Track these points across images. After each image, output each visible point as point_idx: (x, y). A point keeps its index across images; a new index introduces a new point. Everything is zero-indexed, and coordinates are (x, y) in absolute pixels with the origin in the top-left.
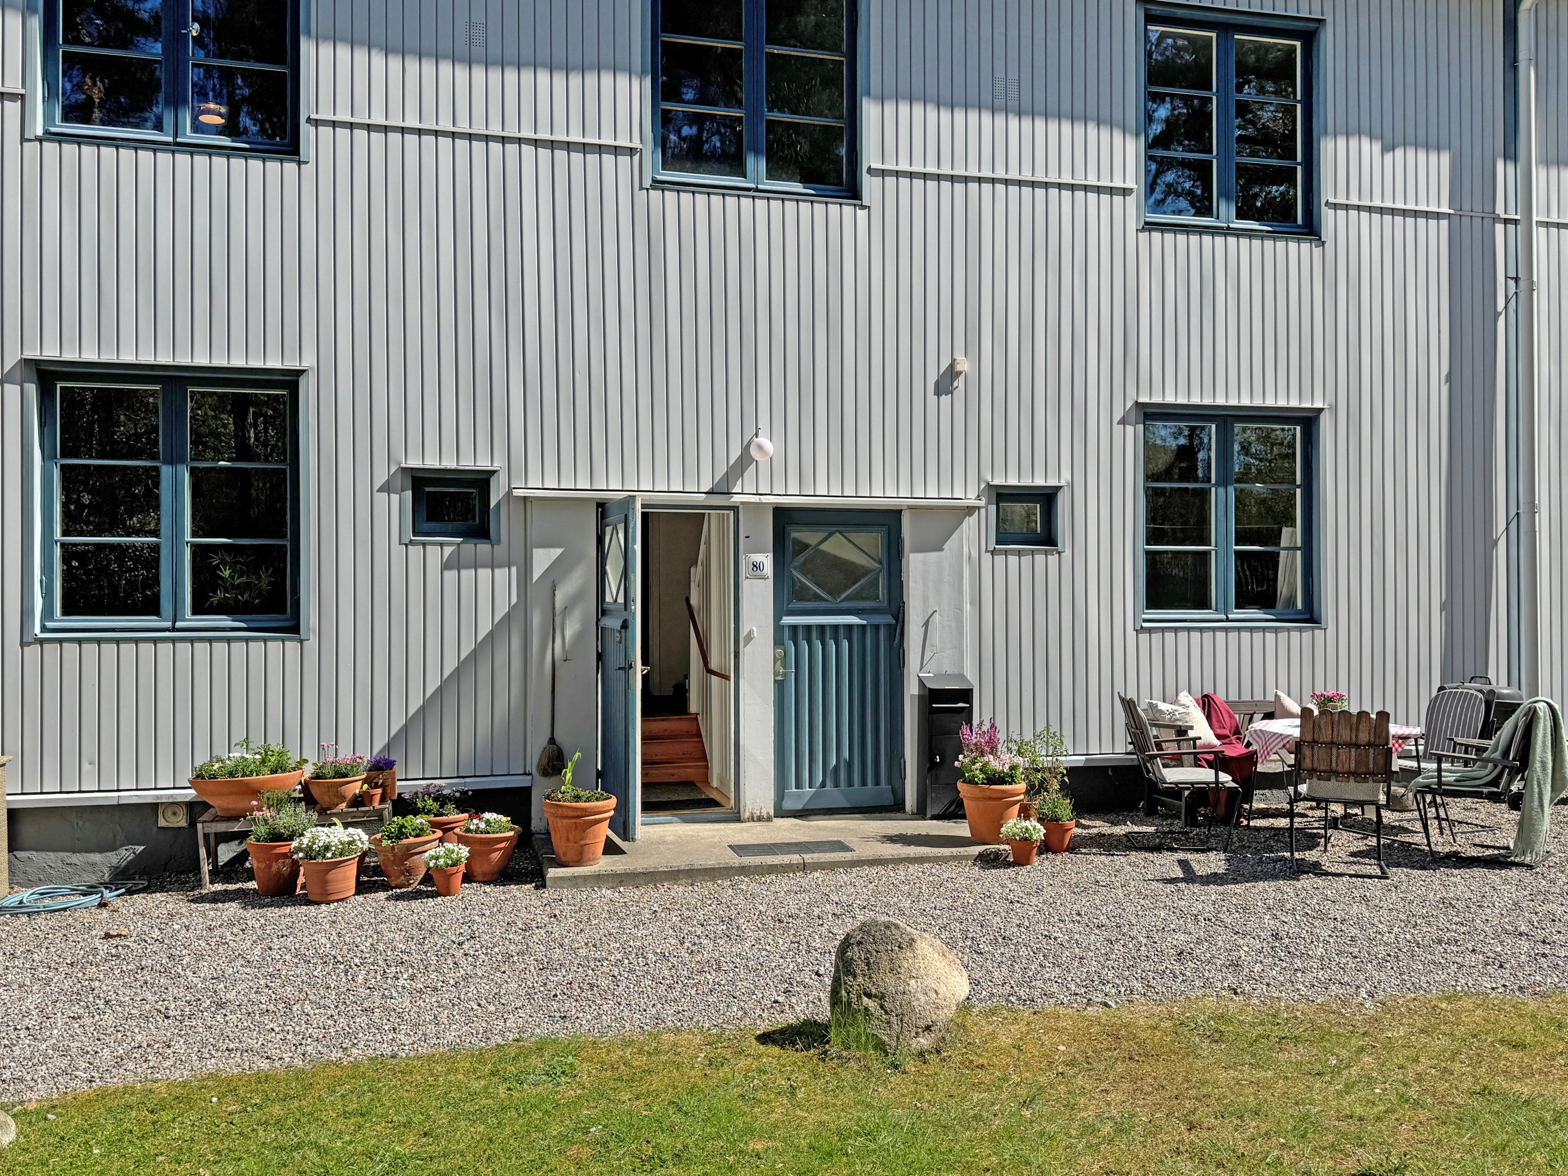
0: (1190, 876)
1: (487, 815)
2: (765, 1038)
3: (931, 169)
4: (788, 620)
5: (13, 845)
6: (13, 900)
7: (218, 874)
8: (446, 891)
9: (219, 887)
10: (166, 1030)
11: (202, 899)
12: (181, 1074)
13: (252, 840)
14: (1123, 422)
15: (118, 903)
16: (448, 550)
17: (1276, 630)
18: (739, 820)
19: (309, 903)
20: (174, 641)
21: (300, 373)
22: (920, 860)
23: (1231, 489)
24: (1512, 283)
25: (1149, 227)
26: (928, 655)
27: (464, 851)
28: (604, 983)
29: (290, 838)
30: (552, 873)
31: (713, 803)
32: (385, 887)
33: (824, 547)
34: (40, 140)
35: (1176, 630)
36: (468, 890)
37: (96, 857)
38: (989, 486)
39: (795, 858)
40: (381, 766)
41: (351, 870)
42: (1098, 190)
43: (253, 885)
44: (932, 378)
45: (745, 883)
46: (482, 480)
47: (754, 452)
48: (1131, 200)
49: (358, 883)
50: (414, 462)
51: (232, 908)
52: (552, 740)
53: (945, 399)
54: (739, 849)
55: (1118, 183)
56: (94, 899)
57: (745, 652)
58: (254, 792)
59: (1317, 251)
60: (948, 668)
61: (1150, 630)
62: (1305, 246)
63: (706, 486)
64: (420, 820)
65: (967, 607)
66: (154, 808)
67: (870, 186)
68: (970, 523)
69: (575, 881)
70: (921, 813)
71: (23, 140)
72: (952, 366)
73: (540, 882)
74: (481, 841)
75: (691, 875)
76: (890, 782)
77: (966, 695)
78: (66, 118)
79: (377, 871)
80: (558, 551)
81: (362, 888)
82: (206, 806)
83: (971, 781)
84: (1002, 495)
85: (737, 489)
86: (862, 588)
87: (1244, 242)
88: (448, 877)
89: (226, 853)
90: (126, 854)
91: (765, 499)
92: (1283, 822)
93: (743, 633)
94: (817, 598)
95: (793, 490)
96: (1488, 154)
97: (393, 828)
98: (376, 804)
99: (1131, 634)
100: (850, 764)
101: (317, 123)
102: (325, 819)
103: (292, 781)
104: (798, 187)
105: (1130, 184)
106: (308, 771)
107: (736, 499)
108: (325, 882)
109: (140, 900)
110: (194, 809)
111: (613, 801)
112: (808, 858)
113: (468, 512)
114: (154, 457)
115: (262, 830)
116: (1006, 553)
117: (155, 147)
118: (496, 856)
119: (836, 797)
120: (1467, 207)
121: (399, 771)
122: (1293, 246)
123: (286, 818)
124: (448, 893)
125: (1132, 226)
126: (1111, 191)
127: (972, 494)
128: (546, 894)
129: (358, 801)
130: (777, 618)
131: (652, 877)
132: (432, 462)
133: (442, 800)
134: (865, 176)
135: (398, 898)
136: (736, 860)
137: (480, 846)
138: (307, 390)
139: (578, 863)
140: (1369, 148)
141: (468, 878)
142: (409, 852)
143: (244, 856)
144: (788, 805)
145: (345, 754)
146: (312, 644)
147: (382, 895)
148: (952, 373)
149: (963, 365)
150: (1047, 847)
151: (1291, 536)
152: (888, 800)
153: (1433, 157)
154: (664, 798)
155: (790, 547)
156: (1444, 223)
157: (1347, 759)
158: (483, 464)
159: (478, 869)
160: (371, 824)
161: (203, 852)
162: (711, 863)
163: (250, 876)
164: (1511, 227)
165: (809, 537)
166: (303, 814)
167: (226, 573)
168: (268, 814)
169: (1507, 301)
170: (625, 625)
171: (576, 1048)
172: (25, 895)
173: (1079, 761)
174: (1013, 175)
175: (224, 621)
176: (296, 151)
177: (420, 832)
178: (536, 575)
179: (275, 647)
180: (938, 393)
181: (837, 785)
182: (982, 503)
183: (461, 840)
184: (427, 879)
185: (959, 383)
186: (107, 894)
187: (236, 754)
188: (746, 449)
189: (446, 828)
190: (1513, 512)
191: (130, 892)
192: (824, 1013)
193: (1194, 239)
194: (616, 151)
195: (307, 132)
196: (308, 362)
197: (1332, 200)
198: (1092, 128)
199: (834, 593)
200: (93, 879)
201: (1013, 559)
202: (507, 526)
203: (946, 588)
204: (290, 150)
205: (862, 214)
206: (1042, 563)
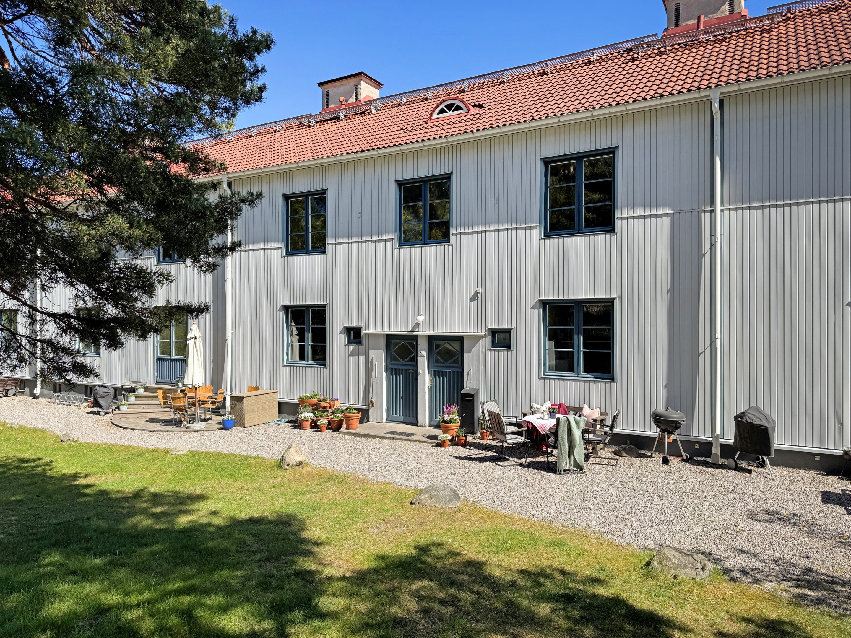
4: (433, 369)
14: (535, 307)
16: (353, 347)
17: (595, 382)
18: (417, 425)
19: (302, 430)
20: (307, 367)
21: (326, 305)
23: (581, 329)
24: (713, 238)
25: (545, 237)
26: (469, 382)
30: (341, 430)
32: (313, 428)
33: (445, 346)
34: (284, 257)
35: (554, 379)
36: (325, 431)
38: (489, 329)
41: (309, 423)
42: (525, 228)
44: (471, 295)
46: (360, 329)
48: (538, 230)
49: (309, 426)
50: (347, 326)
53: (475, 302)
55: (532, 225)
57: (419, 378)
59: (613, 237)
60: (475, 387)
61: (544, 379)
62: (608, 236)
63: (409, 330)
65: (481, 368)
67: (453, 238)
68: (483, 341)
72: (477, 290)
73: (338, 431)
77: (473, 396)
81: (310, 428)
84: (494, 332)
85: (417, 330)
86: (454, 360)
88: (323, 427)
91: (425, 333)
93: (418, 372)
94: (441, 362)
95: (432, 331)
99: (537, 380)
101: (329, 244)
105: (537, 224)
107: (417, 333)
108: (304, 425)
109: (285, 424)
116: (494, 350)
120: (689, 208)
122: (603, 236)
124: (321, 431)
125: (538, 238)
126: (530, 228)
127: (484, 331)
128: (337, 435)
132: (350, 325)
134: (451, 236)
135: (313, 431)
138: (328, 309)
144: (433, 423)
146: (328, 369)
148: (476, 294)
149: (480, 290)
155: (434, 347)
158: (360, 325)
159: (328, 427)
165: (440, 344)
169: (712, 246)
175: (314, 363)
179: (322, 369)
180: (473, 300)
182: (486, 334)
184: (320, 428)
185: (479, 296)
190: (713, 339)
194: (389, 240)
195: (327, 247)
196: (328, 302)
197: (619, 216)
199: (446, 361)
201: (497, 353)
202: (365, 341)
203: (475, 362)
204: (324, 252)
205: (451, 247)
206: (506, 354)
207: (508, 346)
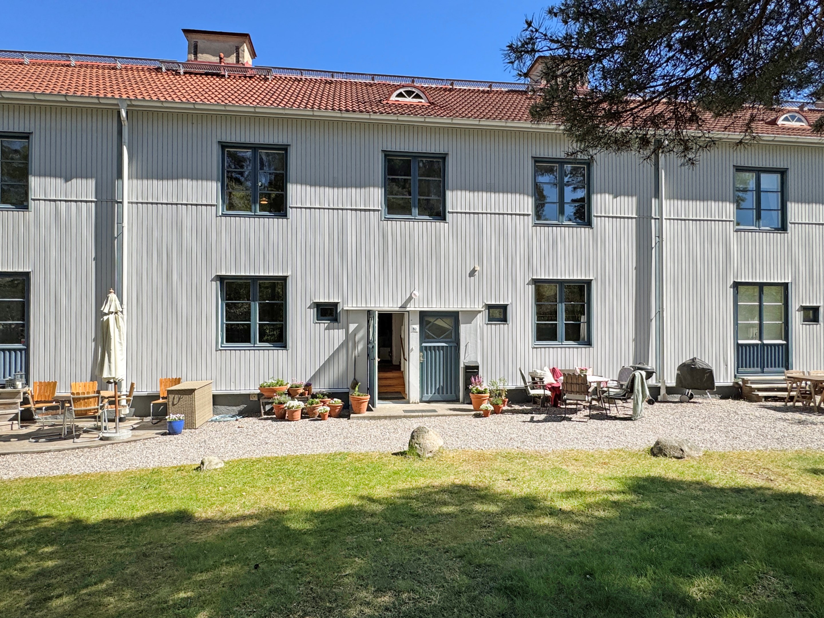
0: (532, 420)
1: (335, 399)
2: (393, 454)
3: (467, 211)
4: (424, 344)
5: (214, 404)
6: (214, 418)
7: (265, 413)
8: (323, 419)
9: (266, 416)
10: (254, 448)
11: (262, 419)
12: (258, 456)
13: (274, 404)
14: (528, 284)
15: (240, 420)
16: (326, 325)
17: (577, 348)
18: (409, 403)
19: (289, 421)
20: (254, 350)
21: (287, 277)
22: (457, 415)
23: (563, 304)
24: (657, 238)
25: (536, 225)
26: (467, 355)
27: (328, 409)
28: (359, 442)
29: (284, 404)
30: (352, 415)
31: (404, 398)
32: (308, 418)
33: (435, 322)
34: (221, 216)
35: (545, 348)
36: (330, 419)
37: (234, 408)
38: (486, 305)
39: (420, 414)
40: (308, 386)
41: (299, 413)
42: (520, 215)
43: (275, 416)
44: (468, 272)
45: (404, 420)
46: (336, 305)
47: (413, 295)
48: (530, 217)
49: (301, 416)
50: (317, 301)
51: (269, 421)
52: (355, 379)
53: (472, 278)
54: (405, 411)
55: (526, 212)
56: (235, 418)
57: (411, 354)
58: (274, 391)
59: (591, 231)
60: (473, 359)
61: (537, 348)
62: (587, 229)
63: (399, 305)
64: (317, 400)
65: (479, 341)
66: (249, 395)
67: (449, 217)
68: (479, 316)
69: (358, 418)
70: (463, 403)
71: (217, 217)
72: (474, 268)
73: (348, 417)
74: (333, 406)
75: (390, 417)
76: (455, 393)
77: (477, 368)
78: (227, 210)
79: (307, 414)
80: (357, 325)
81: (302, 418)
82: (263, 395)
83: (473, 393)
84: (490, 307)
85: (409, 306)
86: (447, 335)
87: (567, 229)
88: (324, 415)
89: (268, 408)
90: (242, 407)
91: (416, 309)
92: (574, 407)
93: (411, 348)
94: (434, 338)
95: (425, 306)
96: (649, 196)
97: (310, 402)
98: (307, 396)
99: (531, 349)
100: (443, 388)
101: (292, 208)
102: (293, 398)
103: (285, 389)
104: (428, 217)
105: (530, 212)
106: (289, 386)
107: (408, 309)
108: (293, 416)
109: (246, 419)
110: (259, 395)
111: (369, 396)
112: (424, 414)
113: (331, 314)
114: (249, 300)
115: (277, 401)
116: (491, 324)
117: (249, 216)
118: (337, 410)
119: (438, 397)
120: (641, 215)
121: (313, 387)
122: (583, 229)
123: (283, 398)
124: (324, 419)
125: (530, 225)
126: (524, 215)
127: (481, 306)
128: (349, 421)
129: (302, 394)
130: (421, 344)
131: (379, 418)
132: (322, 301)
133: (324, 395)
134: (447, 214)
135: (311, 420)
136: (403, 414)
137: (333, 408)
138: (289, 281)
139: (359, 413)
140: (608, 197)
141: (329, 416)
142: (314, 408)
143: (272, 409)
144: (424, 399)
145: (298, 382)
146: (290, 351)
147: (307, 420)
148: (474, 270)
149: (478, 268)
150: (495, 412)
151: (584, 319)
152: (455, 399)
153: (630, 199)
154: (389, 396)
155: (425, 323)
156: (634, 220)
157: (576, 388)
158: (336, 300)
159: (333, 414)
160: (305, 401)
161: (262, 407)
162: (396, 414)
163: (274, 414)
164: (657, 220)
165: (431, 320)
166: (288, 398)
167: (268, 331)
168: (278, 397)
169: (656, 244)
170: (373, 347)
171: (348, 454)
172: (217, 417)
173: (513, 387)
174: (493, 211)
175: (267, 344)
176: (286, 216)
177: (317, 403)
178: (350, 332)
179: (280, 352)
180: (470, 276)
181: (439, 394)
182: (483, 309)
183: (328, 406)
184: (319, 416)
185: (476, 273)
186: (238, 418)
187: (270, 381)
188: (411, 294)
189: (324, 403)
190: (658, 311)
191: (243, 417)
192: (406, 448)
193: (550, 228)
194: (374, 210)
195: (289, 211)
196: (289, 273)
197: (595, 215)
198: (518, 195)
199: (438, 336)
200: (234, 414)
201: (493, 326)
202: (342, 318)
203: (472, 335)
204: (285, 215)
205: (446, 225)
206: (502, 327)
207: (504, 319)
